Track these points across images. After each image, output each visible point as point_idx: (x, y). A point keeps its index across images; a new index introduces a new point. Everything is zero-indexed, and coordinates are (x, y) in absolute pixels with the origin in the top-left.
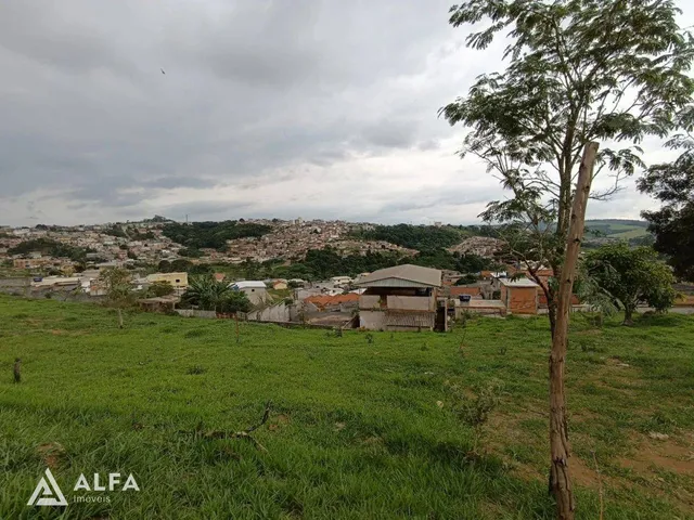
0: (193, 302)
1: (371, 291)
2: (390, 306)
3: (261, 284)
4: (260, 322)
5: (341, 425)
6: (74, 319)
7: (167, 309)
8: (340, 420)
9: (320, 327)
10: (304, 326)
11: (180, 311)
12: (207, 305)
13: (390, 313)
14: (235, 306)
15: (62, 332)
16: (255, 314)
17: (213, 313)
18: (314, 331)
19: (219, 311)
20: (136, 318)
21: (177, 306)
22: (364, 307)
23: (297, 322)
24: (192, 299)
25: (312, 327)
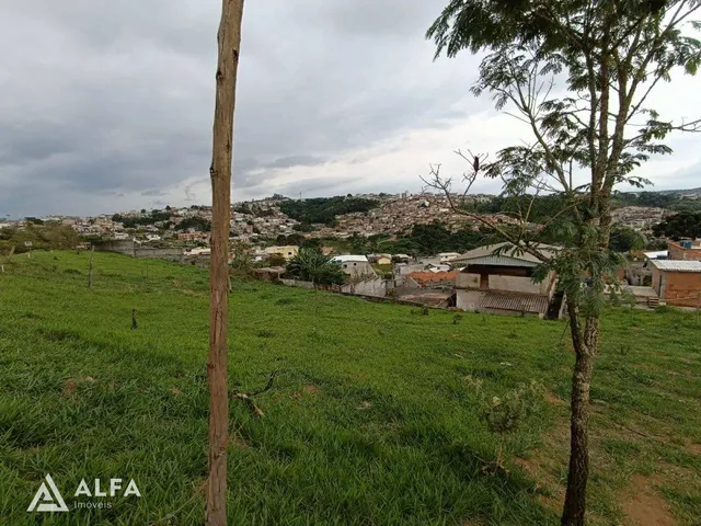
0: (295, 273)
1: (472, 269)
2: (491, 286)
3: (363, 258)
5: (367, 404)
6: (201, 283)
7: (273, 277)
9: (411, 304)
10: (394, 302)
11: (284, 281)
12: (306, 276)
13: (490, 293)
14: (332, 278)
15: (191, 292)
16: (348, 287)
17: (310, 284)
18: (403, 307)
19: (316, 281)
20: (248, 285)
21: (282, 276)
22: (462, 285)
23: (391, 297)
24: (296, 270)
25: (403, 303)
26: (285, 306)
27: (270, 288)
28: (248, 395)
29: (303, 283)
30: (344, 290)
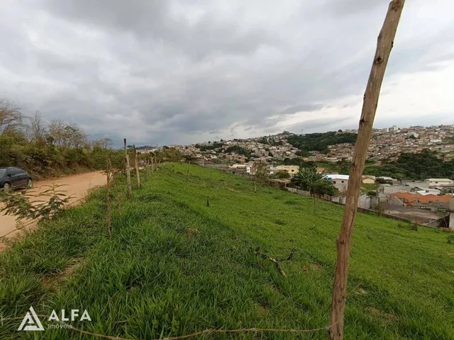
0: (297, 184)
4: (341, 204)
6: (238, 185)
7: (282, 186)
8: (365, 288)
9: (397, 219)
10: (379, 214)
11: (290, 189)
12: (305, 187)
14: (325, 190)
15: (233, 190)
16: (338, 198)
17: (308, 193)
18: (388, 220)
19: (312, 192)
20: (266, 189)
21: (288, 185)
23: (377, 210)
24: (298, 182)
25: (388, 216)
26: (291, 206)
27: (280, 193)
28: (277, 260)
29: (303, 191)
30: (333, 200)
